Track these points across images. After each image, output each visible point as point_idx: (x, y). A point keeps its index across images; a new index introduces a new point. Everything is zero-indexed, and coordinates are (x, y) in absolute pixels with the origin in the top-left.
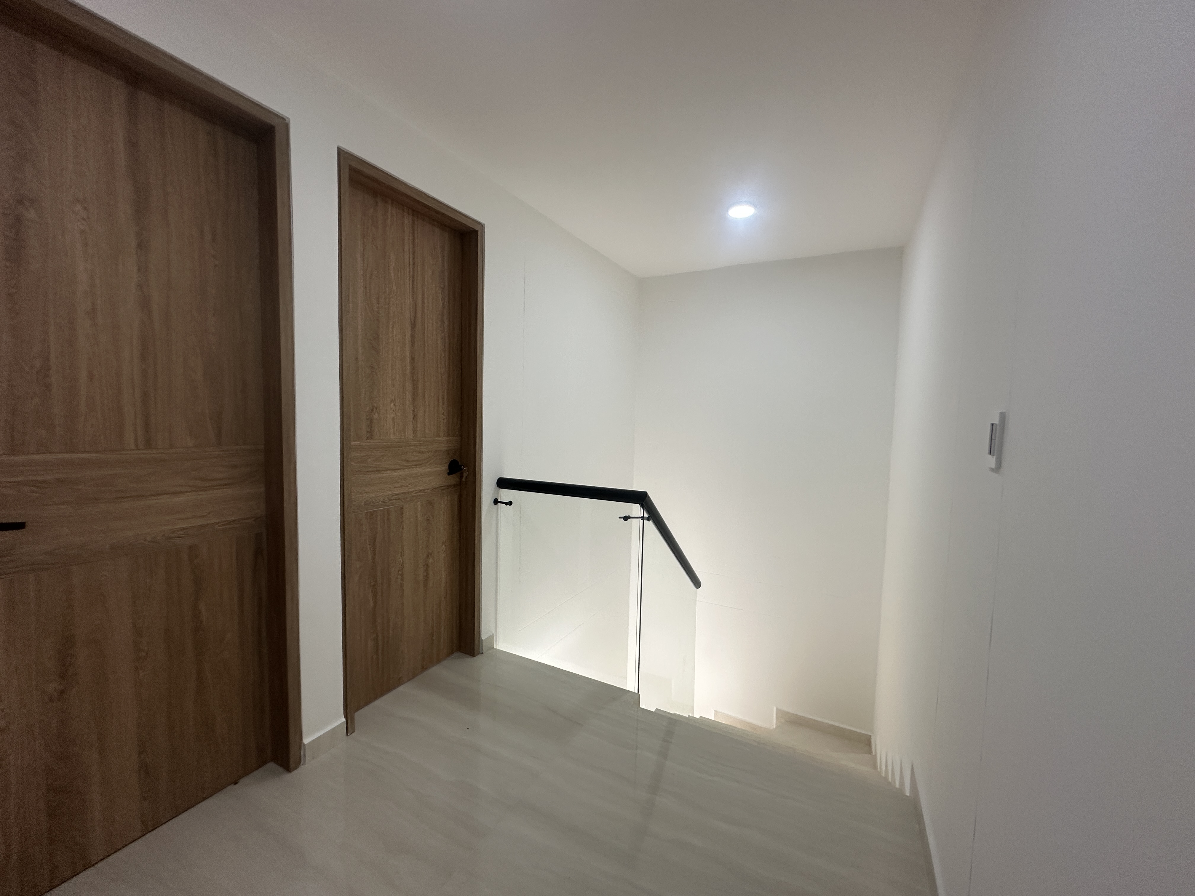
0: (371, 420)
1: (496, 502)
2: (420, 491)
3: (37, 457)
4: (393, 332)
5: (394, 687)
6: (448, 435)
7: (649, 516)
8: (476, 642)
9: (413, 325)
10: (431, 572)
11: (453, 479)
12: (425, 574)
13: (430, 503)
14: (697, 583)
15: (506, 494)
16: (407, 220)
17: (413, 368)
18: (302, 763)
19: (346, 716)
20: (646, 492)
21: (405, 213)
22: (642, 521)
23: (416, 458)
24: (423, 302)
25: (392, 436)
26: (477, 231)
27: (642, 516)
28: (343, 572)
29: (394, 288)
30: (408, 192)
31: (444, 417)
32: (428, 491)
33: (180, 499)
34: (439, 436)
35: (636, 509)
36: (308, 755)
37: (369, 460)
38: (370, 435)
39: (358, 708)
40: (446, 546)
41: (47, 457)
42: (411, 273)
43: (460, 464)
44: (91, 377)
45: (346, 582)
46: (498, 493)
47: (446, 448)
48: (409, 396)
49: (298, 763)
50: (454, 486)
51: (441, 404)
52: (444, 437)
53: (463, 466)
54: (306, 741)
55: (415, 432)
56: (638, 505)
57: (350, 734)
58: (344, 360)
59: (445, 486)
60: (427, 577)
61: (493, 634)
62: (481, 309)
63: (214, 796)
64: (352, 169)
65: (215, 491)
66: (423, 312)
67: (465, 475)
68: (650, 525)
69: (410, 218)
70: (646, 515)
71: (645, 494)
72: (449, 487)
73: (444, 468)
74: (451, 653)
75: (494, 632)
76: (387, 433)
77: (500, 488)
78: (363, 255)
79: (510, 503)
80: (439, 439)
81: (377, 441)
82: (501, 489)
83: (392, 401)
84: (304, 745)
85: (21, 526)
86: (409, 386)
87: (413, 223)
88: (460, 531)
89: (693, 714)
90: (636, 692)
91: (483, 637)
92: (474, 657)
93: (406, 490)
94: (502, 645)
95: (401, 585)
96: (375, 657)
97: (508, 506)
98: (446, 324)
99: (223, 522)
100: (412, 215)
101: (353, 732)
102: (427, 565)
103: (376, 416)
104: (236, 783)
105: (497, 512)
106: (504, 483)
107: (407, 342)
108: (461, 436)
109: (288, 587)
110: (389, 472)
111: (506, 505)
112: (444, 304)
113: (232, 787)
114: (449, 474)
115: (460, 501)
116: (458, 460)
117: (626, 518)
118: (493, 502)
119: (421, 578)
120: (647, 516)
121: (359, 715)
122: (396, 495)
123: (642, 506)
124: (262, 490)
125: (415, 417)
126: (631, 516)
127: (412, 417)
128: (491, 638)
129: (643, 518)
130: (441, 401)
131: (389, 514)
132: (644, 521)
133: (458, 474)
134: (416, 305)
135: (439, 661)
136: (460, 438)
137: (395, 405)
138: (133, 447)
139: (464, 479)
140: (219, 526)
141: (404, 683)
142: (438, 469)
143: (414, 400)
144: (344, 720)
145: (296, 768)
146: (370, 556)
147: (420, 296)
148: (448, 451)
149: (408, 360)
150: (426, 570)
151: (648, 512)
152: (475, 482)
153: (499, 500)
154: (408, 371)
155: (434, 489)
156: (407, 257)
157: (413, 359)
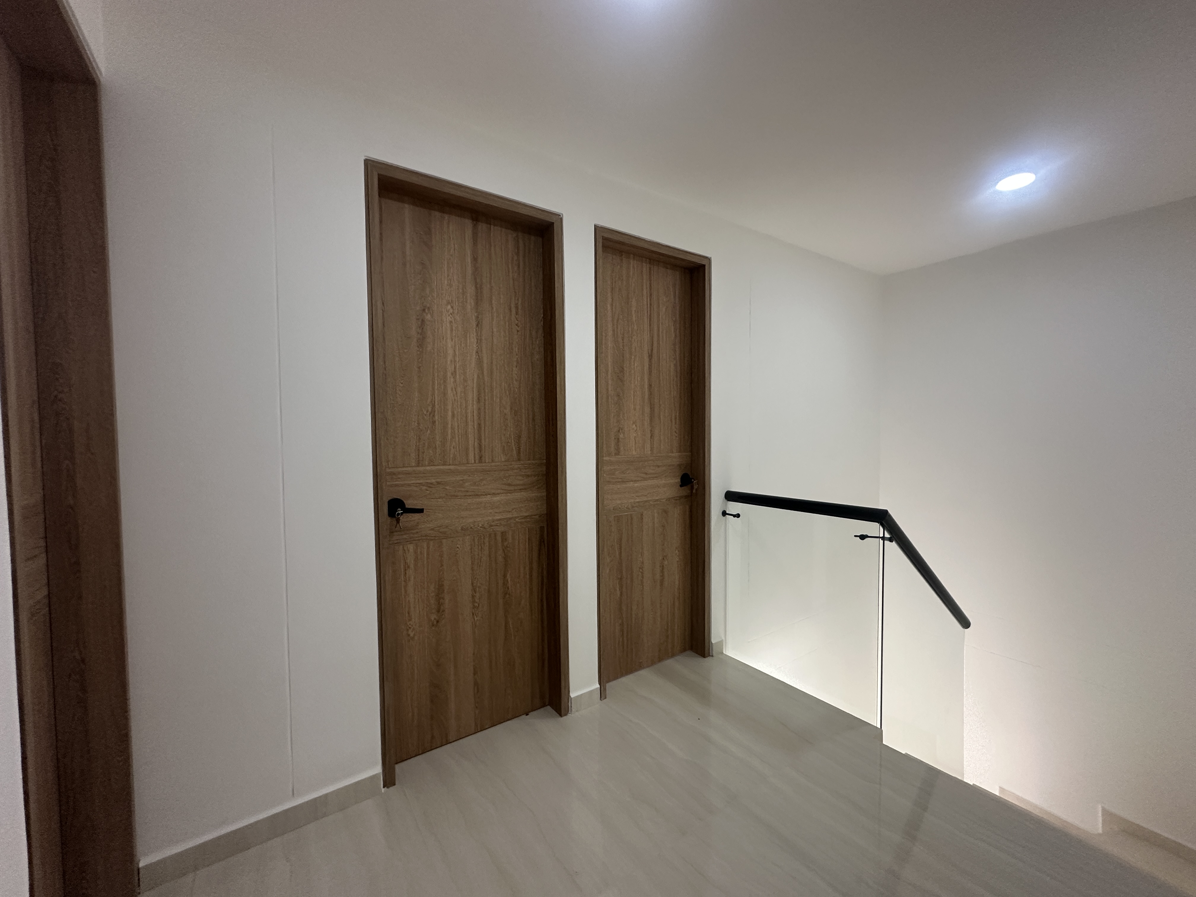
0: (618, 440)
1: (724, 513)
2: (657, 500)
3: (428, 468)
4: (634, 365)
5: (636, 670)
6: (680, 452)
7: (892, 536)
8: (706, 644)
9: (650, 356)
10: (666, 573)
11: (685, 491)
12: (661, 574)
13: (666, 512)
14: (965, 623)
15: (734, 507)
16: (646, 267)
17: (651, 394)
18: (569, 712)
19: (600, 684)
20: (887, 510)
21: (644, 263)
22: (881, 542)
23: (653, 472)
24: (658, 336)
25: (634, 453)
26: (704, 266)
27: (883, 536)
28: (598, 562)
29: (635, 327)
30: (646, 246)
31: (676, 435)
32: (663, 500)
33: (496, 499)
34: (672, 453)
35: (874, 528)
36: (574, 706)
37: (617, 472)
38: (618, 453)
39: (609, 681)
40: (678, 551)
41: (433, 468)
42: (649, 314)
43: (691, 477)
44: (453, 416)
45: (600, 572)
46: (726, 505)
47: (678, 463)
48: (647, 418)
49: (567, 713)
50: (686, 497)
51: (673, 423)
52: (676, 453)
53: (694, 479)
54: (573, 695)
55: (652, 449)
56: (877, 523)
57: (603, 700)
58: (599, 390)
59: (677, 497)
60: (663, 576)
61: (723, 640)
62: (709, 334)
63: (515, 719)
64: (604, 239)
65: (516, 494)
66: (659, 343)
67: (695, 487)
68: (893, 548)
69: (648, 267)
70: (887, 535)
71: (886, 512)
72: (681, 497)
73: (676, 481)
74: (683, 650)
75: (724, 638)
76: (630, 450)
77: (728, 500)
78: (612, 305)
79: (738, 516)
80: (673, 455)
81: (623, 457)
82: (729, 502)
83: (634, 423)
84: (571, 699)
85: (421, 511)
86: (647, 410)
87: (650, 269)
88: (691, 539)
89: (963, 778)
90: (879, 727)
91: (713, 641)
92: (705, 658)
93: (645, 499)
94: (730, 652)
95: (642, 581)
96: (621, 640)
97: (736, 518)
98: (678, 354)
99: (521, 517)
100: (649, 263)
101: (606, 698)
102: (662, 567)
103: (621, 436)
104: (527, 715)
105: (726, 524)
106: (732, 496)
107: (645, 372)
108: (691, 451)
109: (561, 570)
110: (631, 483)
111: (734, 517)
112: (676, 335)
113: (524, 716)
114: (681, 486)
115: (691, 511)
116: (689, 473)
117: (863, 537)
118: (721, 513)
119: (658, 577)
120: (889, 537)
121: (611, 686)
122: (638, 502)
123: (882, 525)
124: (545, 494)
125: (652, 436)
126: (869, 535)
127: (650, 435)
128: (721, 643)
129: (883, 538)
130: (674, 421)
131: (632, 519)
132: (885, 542)
133: (689, 486)
134: (652, 337)
135: (673, 655)
136: (690, 453)
137: (636, 426)
138: (473, 461)
139: (694, 491)
140: (519, 519)
141: (644, 668)
142: (672, 481)
143: (651, 420)
144: (599, 686)
145: (566, 715)
146: (617, 553)
147: (656, 329)
148: (680, 466)
149: (646, 386)
150: (662, 572)
151: (890, 532)
152: (704, 495)
153: (727, 512)
154: (647, 397)
155: (669, 499)
156: (645, 299)
157: (650, 385)
